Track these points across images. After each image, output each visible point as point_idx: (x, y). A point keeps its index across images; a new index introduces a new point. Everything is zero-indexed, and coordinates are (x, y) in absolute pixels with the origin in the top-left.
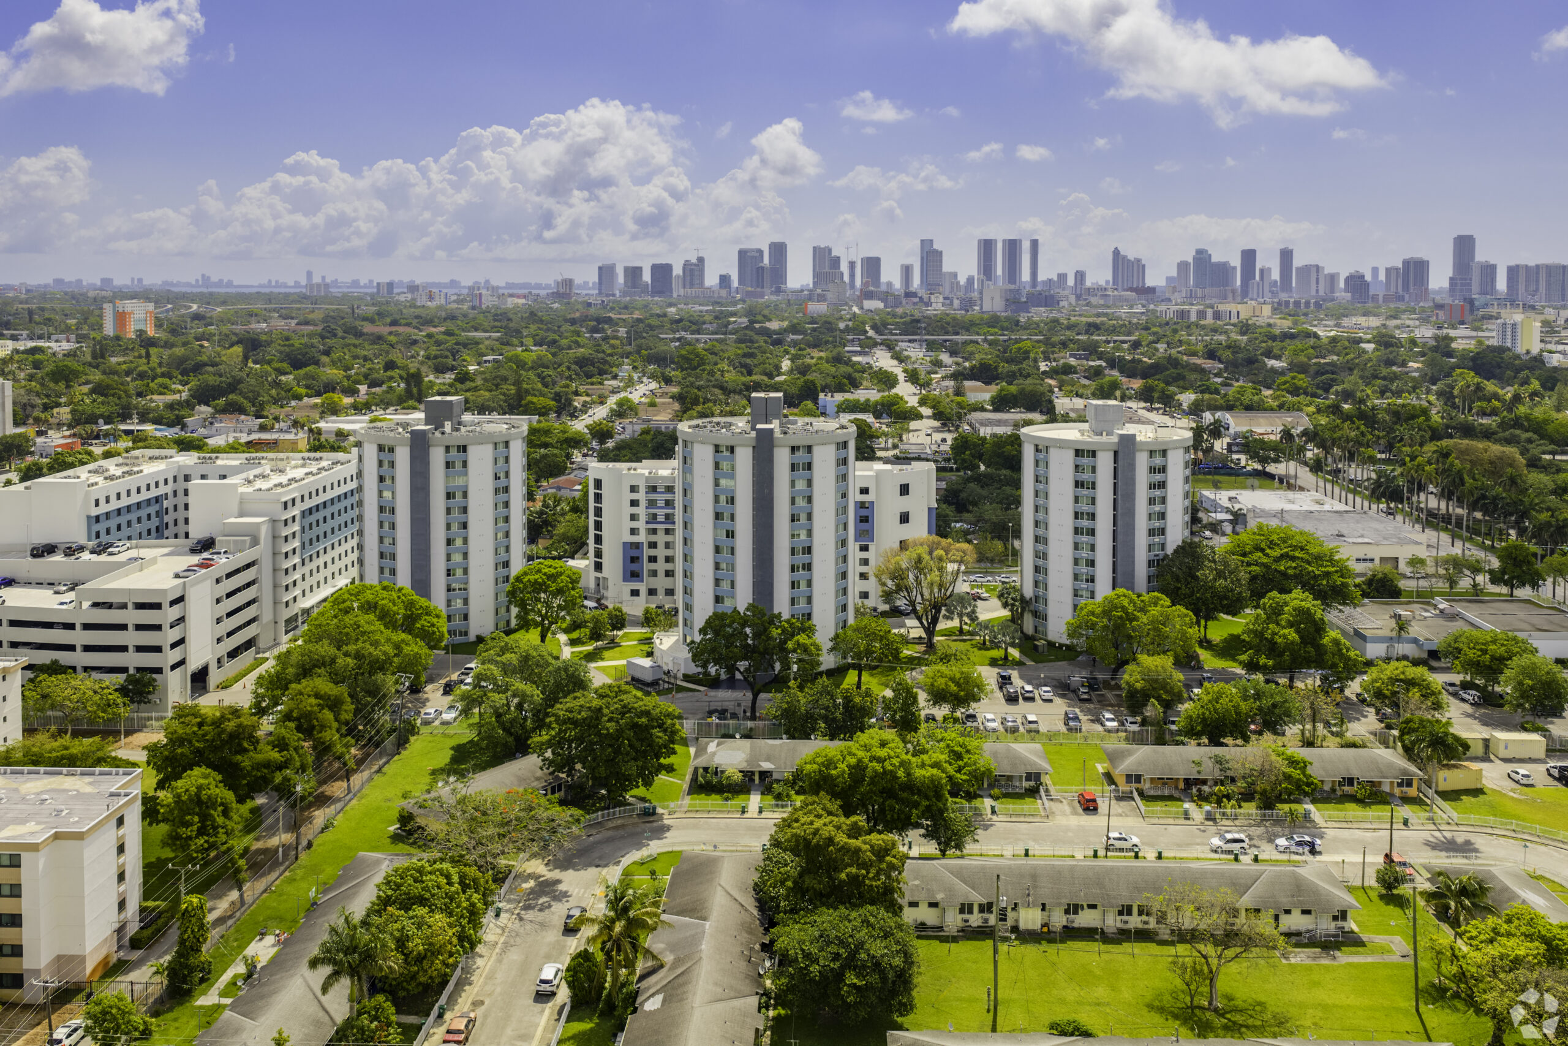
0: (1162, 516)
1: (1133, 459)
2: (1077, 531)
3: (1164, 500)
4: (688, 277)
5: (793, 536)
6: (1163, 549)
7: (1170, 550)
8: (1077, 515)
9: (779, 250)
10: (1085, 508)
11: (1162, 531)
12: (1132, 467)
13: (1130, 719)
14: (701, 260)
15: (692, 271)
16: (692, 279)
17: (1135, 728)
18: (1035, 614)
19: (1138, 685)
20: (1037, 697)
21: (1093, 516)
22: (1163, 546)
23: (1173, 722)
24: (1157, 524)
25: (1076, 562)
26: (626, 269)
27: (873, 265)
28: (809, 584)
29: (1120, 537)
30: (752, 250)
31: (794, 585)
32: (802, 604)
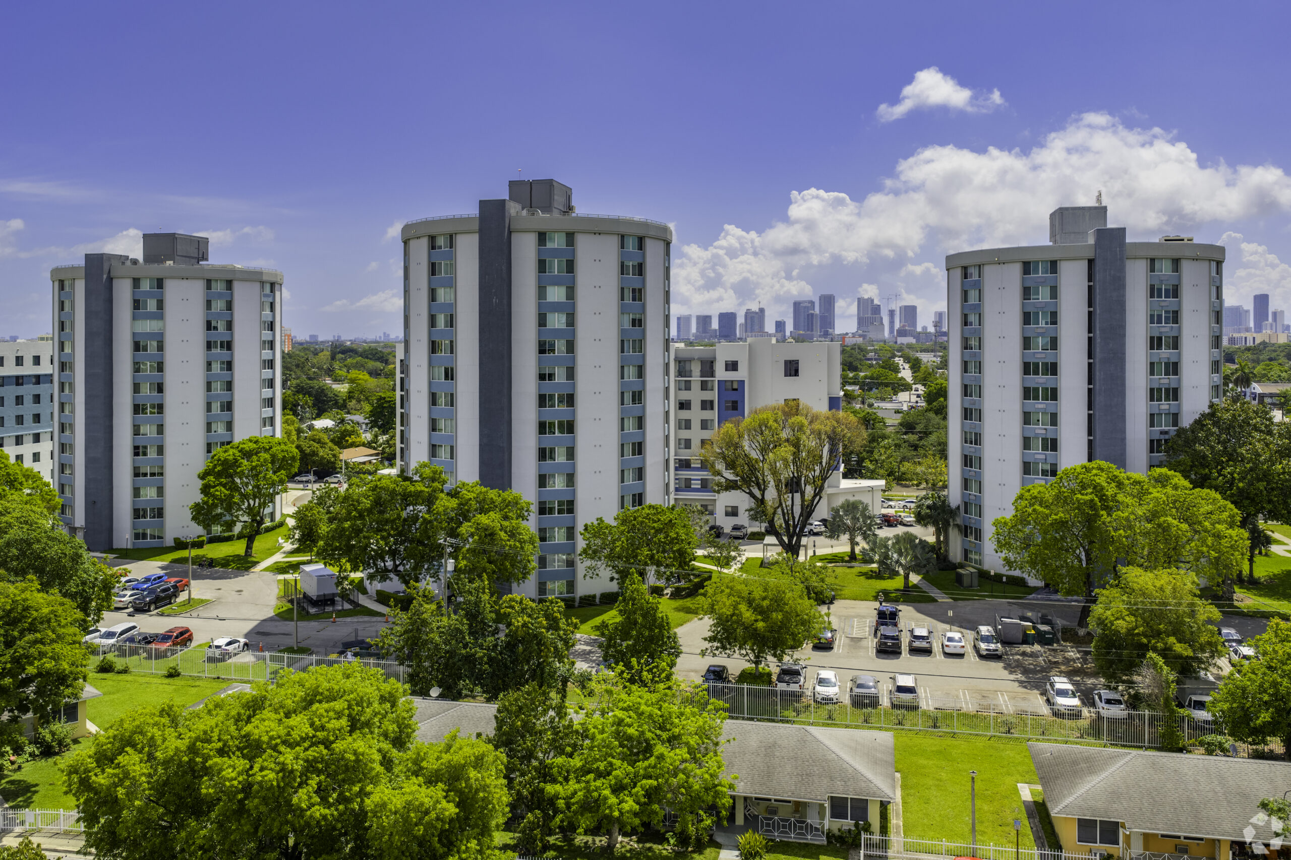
0: (1174, 368)
1: (1122, 270)
2: (1028, 393)
3: (1175, 343)
4: (749, 326)
5: (542, 377)
6: (1175, 423)
7: (1186, 421)
8: (1028, 368)
9: (828, 301)
10: (1039, 354)
11: (1174, 394)
12: (1119, 284)
13: (1106, 694)
14: (762, 310)
15: (752, 318)
16: (752, 325)
17: (1118, 712)
18: (965, 531)
19: (1122, 625)
20: (936, 647)
21: (1053, 369)
22: (1175, 418)
23: (1200, 705)
24: (1164, 380)
25: (1027, 443)
26: (698, 317)
27: (910, 312)
28: (571, 453)
29: (1099, 399)
30: (805, 302)
31: (544, 454)
32: (559, 483)
